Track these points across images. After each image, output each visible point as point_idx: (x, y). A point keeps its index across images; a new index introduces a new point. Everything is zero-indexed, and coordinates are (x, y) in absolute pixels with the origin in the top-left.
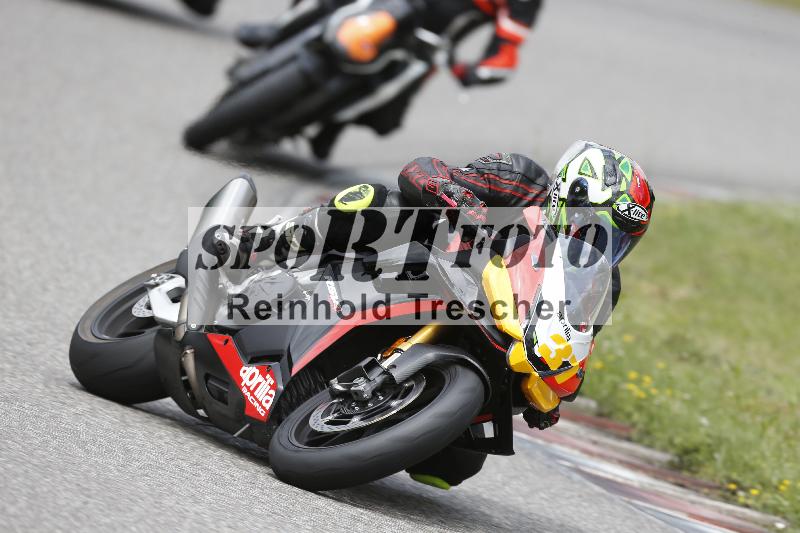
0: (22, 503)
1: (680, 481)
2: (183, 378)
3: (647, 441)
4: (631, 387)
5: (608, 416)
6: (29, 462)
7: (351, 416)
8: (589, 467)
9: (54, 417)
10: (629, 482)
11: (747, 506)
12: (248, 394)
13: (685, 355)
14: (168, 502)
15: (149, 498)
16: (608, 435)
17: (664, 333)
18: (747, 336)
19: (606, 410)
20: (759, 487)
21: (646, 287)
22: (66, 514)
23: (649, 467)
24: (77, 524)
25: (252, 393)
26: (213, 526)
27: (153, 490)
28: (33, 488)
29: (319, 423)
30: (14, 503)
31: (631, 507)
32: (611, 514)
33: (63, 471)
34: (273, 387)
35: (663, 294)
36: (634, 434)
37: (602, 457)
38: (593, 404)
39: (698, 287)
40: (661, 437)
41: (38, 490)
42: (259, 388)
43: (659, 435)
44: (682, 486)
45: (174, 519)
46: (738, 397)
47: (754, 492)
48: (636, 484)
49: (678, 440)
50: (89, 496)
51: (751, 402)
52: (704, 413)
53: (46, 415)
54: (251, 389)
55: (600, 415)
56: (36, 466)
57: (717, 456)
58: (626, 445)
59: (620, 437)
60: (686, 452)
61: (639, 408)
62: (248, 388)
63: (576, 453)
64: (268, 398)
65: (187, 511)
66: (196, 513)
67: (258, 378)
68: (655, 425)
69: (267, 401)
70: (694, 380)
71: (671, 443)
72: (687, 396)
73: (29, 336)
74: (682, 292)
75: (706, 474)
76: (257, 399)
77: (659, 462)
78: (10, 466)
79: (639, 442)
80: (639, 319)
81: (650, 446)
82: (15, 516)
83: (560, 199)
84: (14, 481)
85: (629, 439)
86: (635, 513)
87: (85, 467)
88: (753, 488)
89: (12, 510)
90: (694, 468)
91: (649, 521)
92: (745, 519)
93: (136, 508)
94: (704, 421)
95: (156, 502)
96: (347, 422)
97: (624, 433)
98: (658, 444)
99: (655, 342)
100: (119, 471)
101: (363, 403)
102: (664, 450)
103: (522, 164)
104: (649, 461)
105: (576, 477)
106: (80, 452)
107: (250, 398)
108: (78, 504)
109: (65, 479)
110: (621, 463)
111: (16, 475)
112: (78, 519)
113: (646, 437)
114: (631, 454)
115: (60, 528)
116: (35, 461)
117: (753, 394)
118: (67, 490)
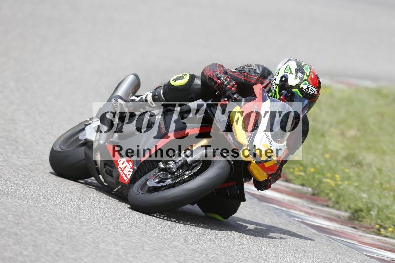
0: (30, 249)
1: (354, 226)
2: (96, 167)
3: (337, 206)
4: (328, 180)
5: (318, 195)
6: (33, 229)
7: (167, 179)
8: (308, 220)
9: (44, 206)
10: (329, 227)
11: (386, 237)
12: (121, 172)
13: (354, 164)
14: (102, 246)
15: (93, 245)
16: (318, 205)
17: (344, 153)
18: (384, 153)
19: (316, 192)
20: (392, 227)
21: (334, 131)
22: (51, 254)
23: (339, 219)
24: (57, 258)
25: (123, 171)
26: (124, 257)
27: (94, 240)
28: (34, 241)
29: (152, 183)
30: (26, 249)
31: (331, 240)
32: (320, 243)
33: (50, 233)
34: (132, 168)
35: (343, 134)
36: (330, 204)
37: (315, 215)
38: (310, 190)
39: (359, 130)
40: (344, 205)
41: (38, 242)
42: (126, 168)
43: (343, 203)
44: (355, 228)
45: (105, 254)
46: (381, 184)
47: (390, 230)
48: (332, 228)
49: (352, 206)
50: (63, 245)
51: (387, 185)
52: (364, 192)
53: (40, 205)
54: (123, 169)
55: (313, 195)
56: (36, 231)
57: (372, 213)
58: (326, 209)
59: (323, 205)
60: (357, 211)
61: (333, 190)
62: (121, 168)
63: (302, 214)
64: (129, 173)
65: (111, 250)
66: (116, 251)
67: (126, 164)
68: (341, 199)
69: (129, 174)
70: (358, 175)
71: (349, 207)
72: (356, 184)
73: (31, 167)
74: (352, 133)
75: (366, 222)
76: (125, 174)
77: (343, 216)
78: (23, 231)
79: (333, 207)
80: (330, 147)
81: (339, 209)
82: (27, 256)
83: (276, 85)
84: (26, 239)
85: (328, 206)
86: (332, 243)
87: (61, 230)
88: (390, 228)
89: (25, 253)
90: (361, 219)
91: (339, 246)
92: (387, 243)
93: (86, 250)
94: (365, 196)
95: (97, 246)
96: (165, 182)
97: (326, 203)
98: (343, 208)
99: (339, 158)
100: (78, 232)
101: (173, 173)
102: (346, 211)
103: (261, 69)
104: (339, 217)
105: (303, 226)
106: (58, 223)
107: (122, 173)
108: (58, 248)
109: (51, 237)
110: (324, 218)
111: (26, 236)
112: (58, 256)
113: (337, 204)
114: (330, 213)
115: (49, 261)
116: (35, 228)
117: (388, 182)
118: (52, 242)
